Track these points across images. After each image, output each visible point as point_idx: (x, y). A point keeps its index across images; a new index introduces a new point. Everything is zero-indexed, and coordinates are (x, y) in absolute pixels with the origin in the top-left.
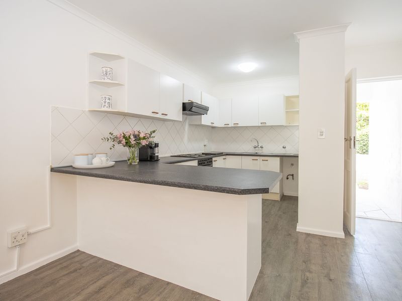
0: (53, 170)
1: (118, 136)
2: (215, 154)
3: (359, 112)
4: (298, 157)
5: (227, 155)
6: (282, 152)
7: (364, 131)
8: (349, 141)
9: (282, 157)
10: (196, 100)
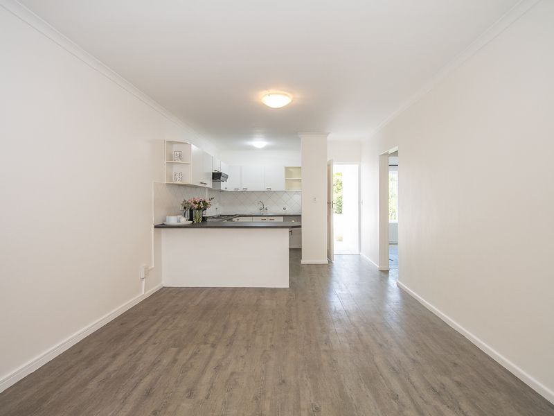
0: (156, 227)
1: (190, 202)
2: (232, 216)
3: (335, 179)
4: (300, 216)
5: (240, 216)
6: (283, 212)
7: (340, 194)
8: (330, 203)
9: (284, 216)
10: (223, 171)
